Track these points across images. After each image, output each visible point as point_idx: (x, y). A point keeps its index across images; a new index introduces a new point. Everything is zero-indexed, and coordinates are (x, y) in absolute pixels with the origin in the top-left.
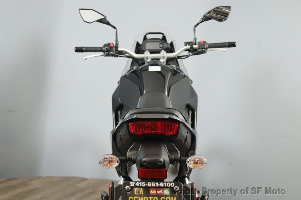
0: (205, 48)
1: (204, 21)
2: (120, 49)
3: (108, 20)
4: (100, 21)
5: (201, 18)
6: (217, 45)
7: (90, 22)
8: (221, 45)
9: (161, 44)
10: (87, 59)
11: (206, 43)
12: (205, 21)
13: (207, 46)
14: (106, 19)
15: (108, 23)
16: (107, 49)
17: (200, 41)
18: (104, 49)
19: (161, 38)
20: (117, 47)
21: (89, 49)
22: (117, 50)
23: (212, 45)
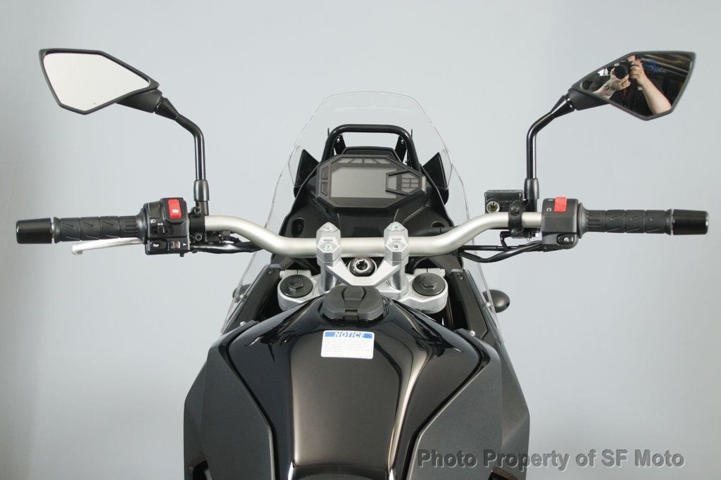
0: (575, 230)
1: (571, 110)
2: (210, 223)
3: (164, 96)
4: (131, 101)
5: (560, 97)
6: (624, 220)
7: (85, 109)
8: (644, 220)
9: (391, 175)
10: (84, 252)
11: (579, 206)
12: (579, 109)
13: (583, 220)
14: (160, 93)
15: (166, 110)
16: (154, 228)
17: (551, 196)
18: (141, 224)
19: (393, 146)
20: (198, 215)
21: (77, 227)
22: (198, 228)
23: (603, 219)
